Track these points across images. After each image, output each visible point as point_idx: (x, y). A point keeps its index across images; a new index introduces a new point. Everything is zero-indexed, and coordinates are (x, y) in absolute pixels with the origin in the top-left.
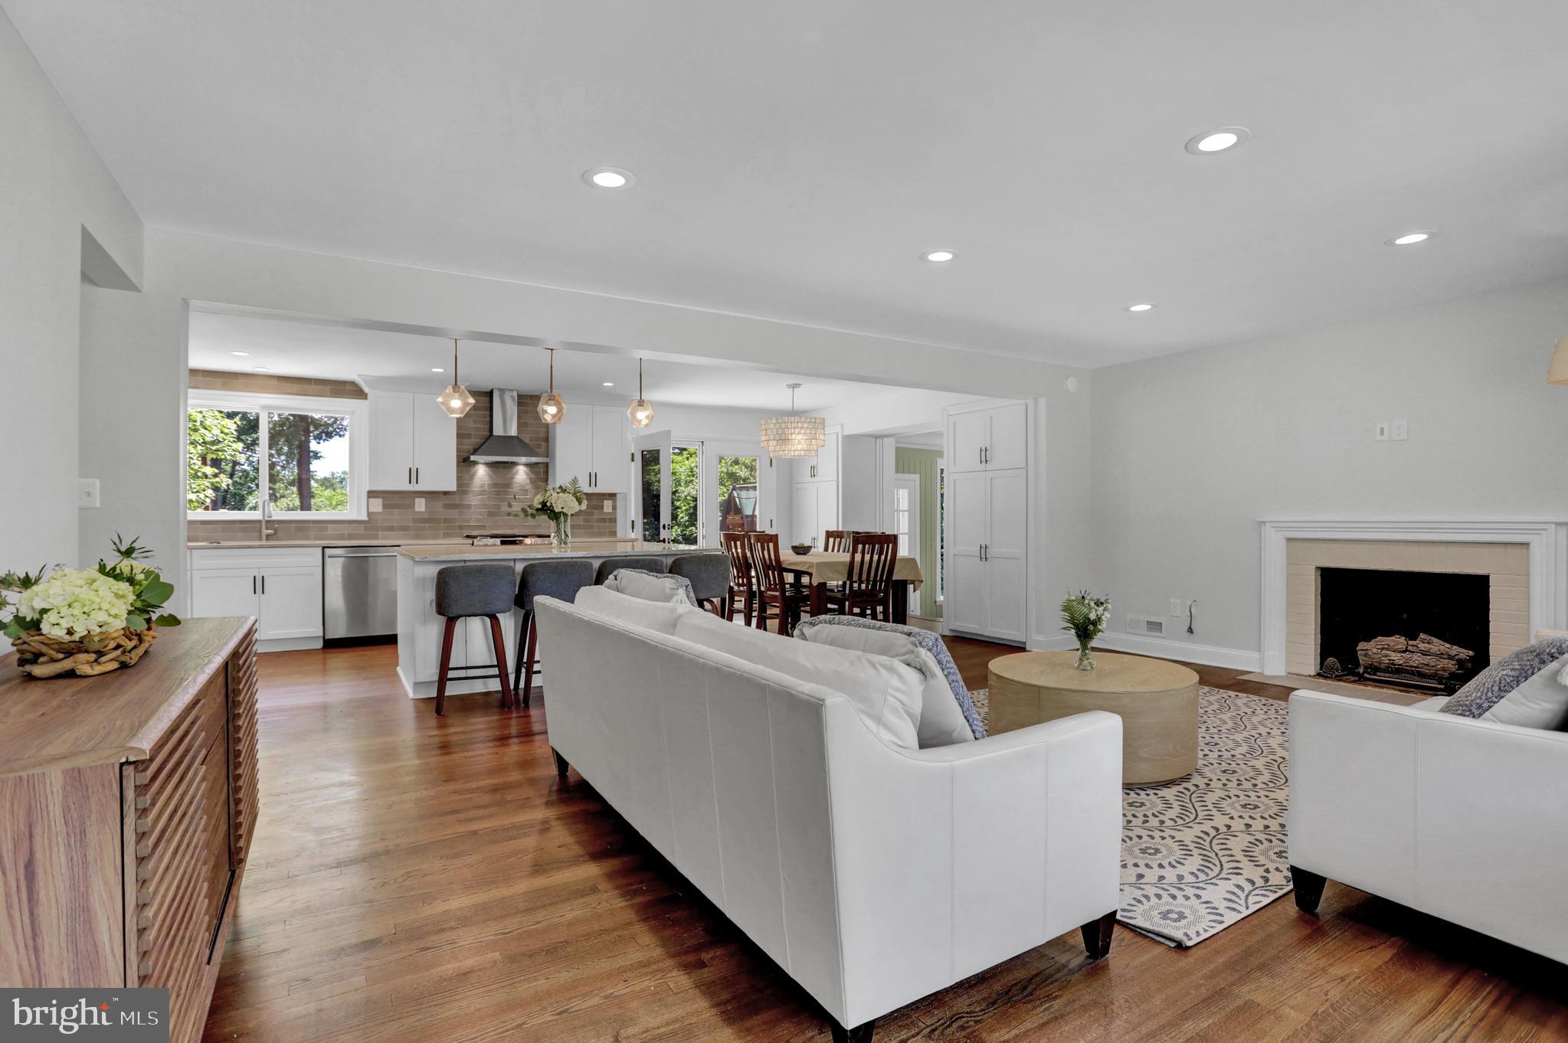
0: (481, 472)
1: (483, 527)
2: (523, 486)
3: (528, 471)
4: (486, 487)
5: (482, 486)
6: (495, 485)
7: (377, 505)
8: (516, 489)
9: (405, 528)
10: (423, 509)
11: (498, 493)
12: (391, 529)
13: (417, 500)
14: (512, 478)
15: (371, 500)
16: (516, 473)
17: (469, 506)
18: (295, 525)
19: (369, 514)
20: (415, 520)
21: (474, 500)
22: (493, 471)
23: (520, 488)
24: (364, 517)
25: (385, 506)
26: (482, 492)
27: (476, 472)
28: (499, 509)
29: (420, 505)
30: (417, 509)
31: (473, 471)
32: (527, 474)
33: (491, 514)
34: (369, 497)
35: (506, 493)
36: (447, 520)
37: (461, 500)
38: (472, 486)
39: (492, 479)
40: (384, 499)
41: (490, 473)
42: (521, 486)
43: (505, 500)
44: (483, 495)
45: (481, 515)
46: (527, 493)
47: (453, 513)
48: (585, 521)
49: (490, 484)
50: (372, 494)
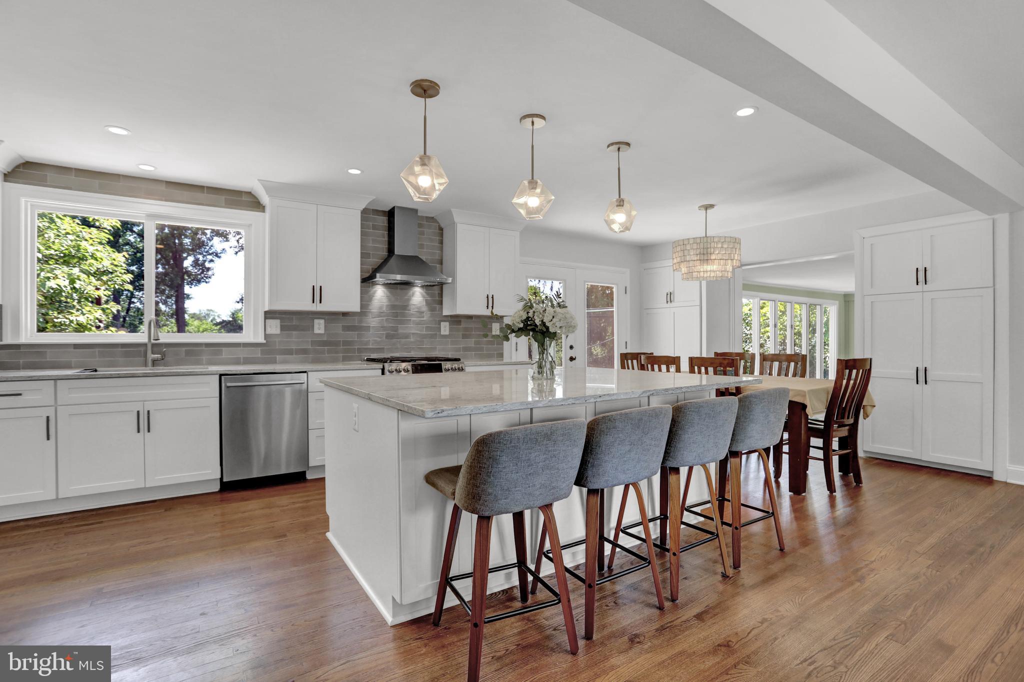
0: (380, 293)
2: (419, 308)
3: (424, 294)
4: (384, 309)
5: (381, 308)
6: (393, 307)
7: (274, 327)
8: (413, 310)
9: (304, 351)
10: (322, 331)
11: (395, 315)
12: (289, 352)
13: (316, 321)
14: (409, 300)
15: (267, 321)
16: (413, 294)
17: (368, 328)
18: (184, 349)
19: (266, 336)
20: (313, 343)
21: (373, 322)
22: (391, 292)
23: (416, 310)
24: (261, 339)
25: (283, 328)
26: (380, 314)
27: (376, 291)
28: (396, 331)
29: (319, 327)
30: (317, 331)
31: (372, 292)
32: (423, 297)
33: (389, 336)
34: (266, 318)
35: (403, 315)
36: (346, 343)
37: (361, 321)
38: (370, 307)
39: (390, 300)
40: (282, 320)
41: (389, 294)
42: (417, 308)
43: (402, 322)
44: (381, 317)
45: (380, 338)
46: (423, 315)
47: (352, 336)
48: (476, 343)
49: (388, 305)
50: (270, 315)
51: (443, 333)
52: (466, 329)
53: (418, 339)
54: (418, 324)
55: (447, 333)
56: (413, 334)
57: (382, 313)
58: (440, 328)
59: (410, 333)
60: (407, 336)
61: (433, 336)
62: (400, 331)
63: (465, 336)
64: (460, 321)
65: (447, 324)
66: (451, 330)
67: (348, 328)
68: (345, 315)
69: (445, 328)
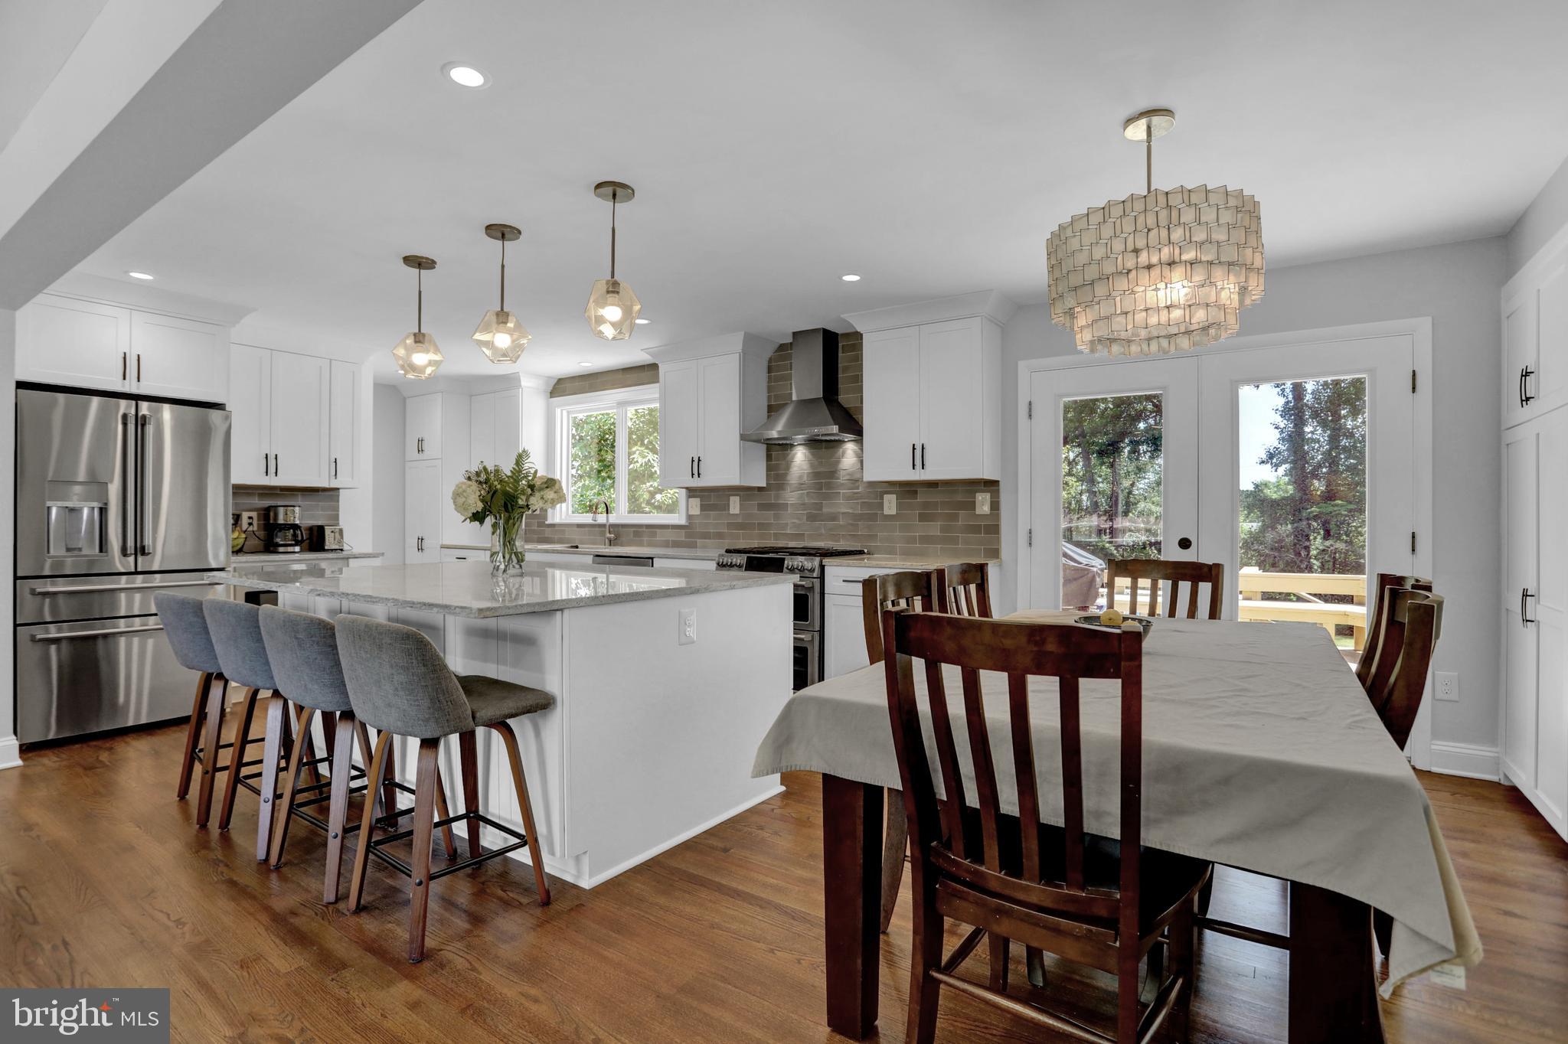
0: (800, 456)
1: (799, 536)
2: (851, 474)
4: (805, 478)
5: (801, 477)
6: (816, 475)
7: (695, 506)
8: (843, 478)
9: (721, 536)
10: (738, 510)
11: (819, 486)
12: (706, 536)
13: (732, 498)
14: (838, 462)
15: (690, 499)
17: (786, 506)
18: (632, 530)
19: (689, 517)
20: (730, 525)
21: (791, 497)
22: (813, 454)
23: (848, 477)
24: (685, 522)
25: (703, 508)
26: (801, 486)
28: (821, 509)
29: (735, 505)
30: (732, 511)
31: (790, 456)
33: (812, 518)
34: (688, 497)
35: (829, 486)
36: (761, 526)
37: (777, 497)
38: (789, 478)
39: (812, 466)
40: (702, 498)
41: (811, 457)
42: (849, 474)
43: (827, 497)
44: (802, 490)
45: (798, 519)
46: (857, 484)
47: (769, 516)
48: (943, 529)
49: (809, 473)
50: (692, 492)
51: (887, 511)
52: (926, 505)
53: (851, 522)
54: (848, 498)
55: (893, 512)
56: (843, 513)
57: (802, 484)
58: (881, 506)
59: (839, 513)
60: (834, 517)
61: (873, 517)
62: (825, 510)
63: (923, 518)
64: (914, 492)
65: (893, 496)
66: (899, 506)
67: (763, 507)
68: (760, 489)
69: (890, 504)
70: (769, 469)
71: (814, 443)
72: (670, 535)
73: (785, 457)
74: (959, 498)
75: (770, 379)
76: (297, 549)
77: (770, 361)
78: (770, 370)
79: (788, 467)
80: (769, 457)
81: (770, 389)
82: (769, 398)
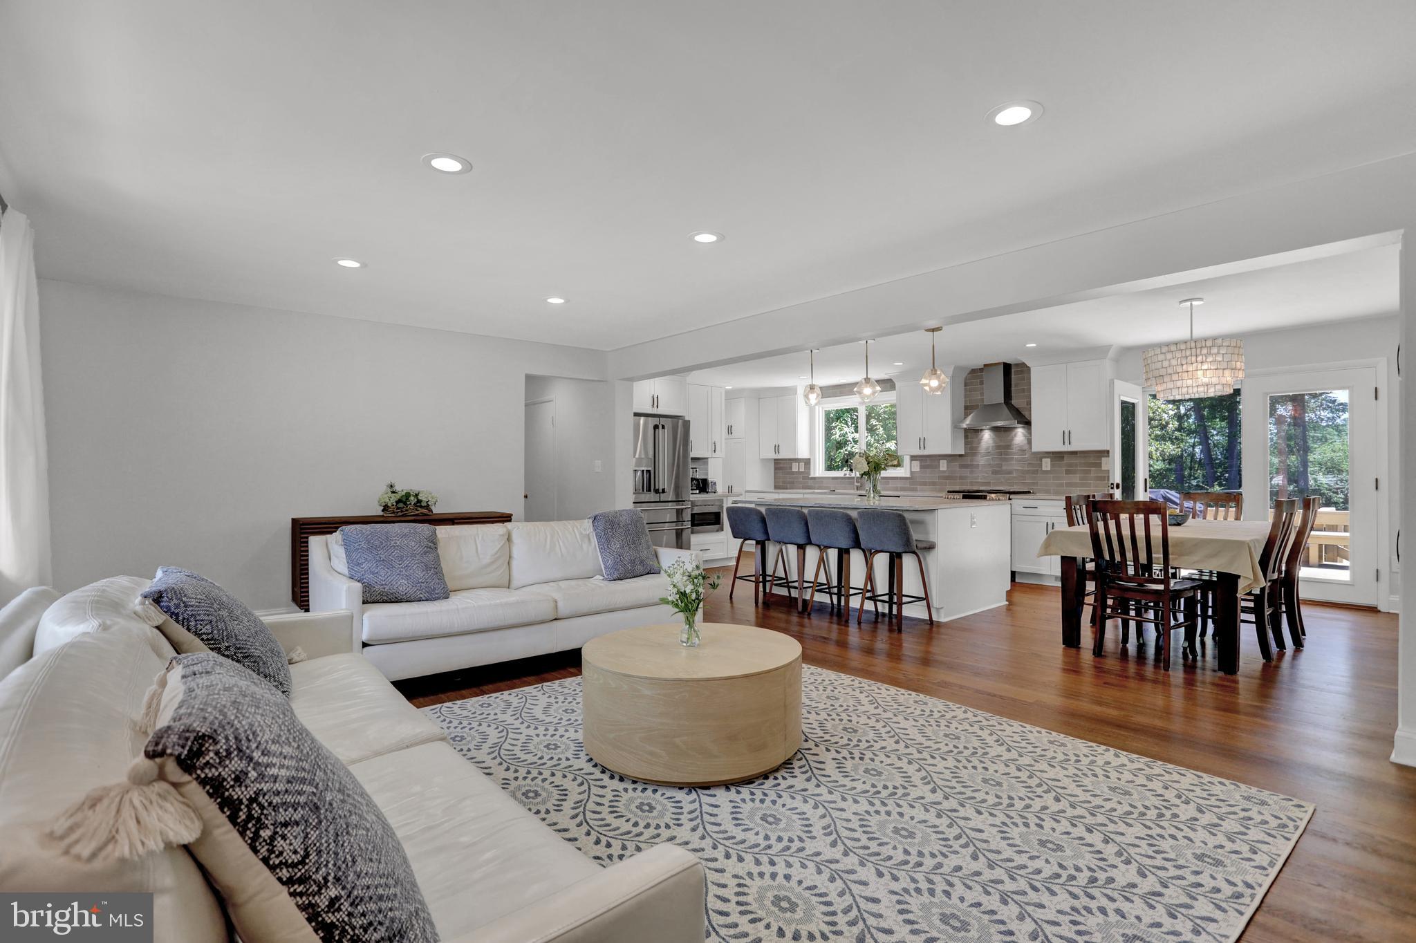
0: (987, 436)
1: (988, 484)
2: (1020, 447)
4: (990, 449)
5: (987, 449)
6: (998, 447)
7: (916, 466)
8: (1015, 449)
9: (934, 484)
10: (945, 469)
11: (1001, 454)
12: (925, 484)
13: (941, 461)
14: (1012, 440)
15: (913, 462)
16: (1015, 435)
17: (976, 466)
19: (912, 473)
20: (940, 477)
21: (981, 460)
23: (1019, 449)
24: (908, 475)
25: (921, 467)
26: (988, 454)
27: (982, 437)
28: (1001, 467)
29: (943, 465)
30: (941, 469)
32: (1025, 436)
33: (994, 472)
34: (911, 460)
35: (1006, 454)
36: (961, 478)
37: (972, 461)
38: (979, 449)
39: (995, 442)
40: (921, 461)
41: (994, 437)
43: (1006, 460)
44: (989, 456)
45: (986, 473)
46: (1025, 453)
47: (966, 472)
48: (1081, 478)
49: (993, 446)
50: (913, 458)
51: (1044, 469)
52: (1070, 465)
53: (1021, 474)
54: (1020, 461)
55: (1049, 468)
56: (1016, 470)
58: (1041, 466)
59: (1013, 469)
60: (1010, 472)
61: (1036, 472)
62: (1004, 468)
63: (1068, 472)
64: (1063, 457)
65: (1049, 460)
66: (1052, 465)
67: (962, 466)
68: (960, 456)
69: (1047, 464)
70: (966, 444)
71: (996, 429)
72: (899, 484)
73: (977, 436)
74: (1092, 460)
75: (966, 390)
76: (698, 491)
77: (966, 379)
78: (966, 385)
79: (979, 442)
80: (966, 437)
81: (966, 396)
82: (966, 401)
